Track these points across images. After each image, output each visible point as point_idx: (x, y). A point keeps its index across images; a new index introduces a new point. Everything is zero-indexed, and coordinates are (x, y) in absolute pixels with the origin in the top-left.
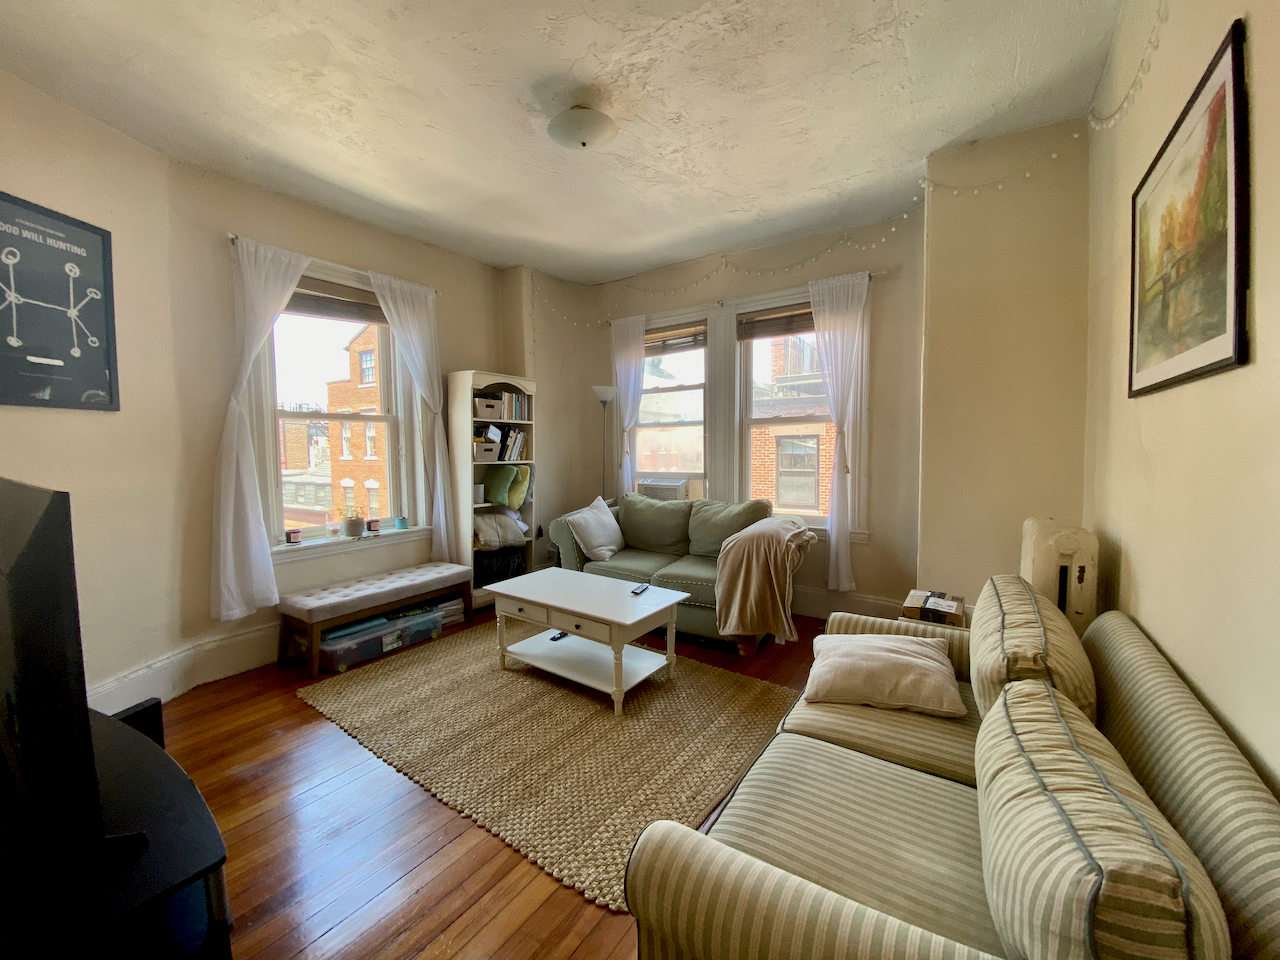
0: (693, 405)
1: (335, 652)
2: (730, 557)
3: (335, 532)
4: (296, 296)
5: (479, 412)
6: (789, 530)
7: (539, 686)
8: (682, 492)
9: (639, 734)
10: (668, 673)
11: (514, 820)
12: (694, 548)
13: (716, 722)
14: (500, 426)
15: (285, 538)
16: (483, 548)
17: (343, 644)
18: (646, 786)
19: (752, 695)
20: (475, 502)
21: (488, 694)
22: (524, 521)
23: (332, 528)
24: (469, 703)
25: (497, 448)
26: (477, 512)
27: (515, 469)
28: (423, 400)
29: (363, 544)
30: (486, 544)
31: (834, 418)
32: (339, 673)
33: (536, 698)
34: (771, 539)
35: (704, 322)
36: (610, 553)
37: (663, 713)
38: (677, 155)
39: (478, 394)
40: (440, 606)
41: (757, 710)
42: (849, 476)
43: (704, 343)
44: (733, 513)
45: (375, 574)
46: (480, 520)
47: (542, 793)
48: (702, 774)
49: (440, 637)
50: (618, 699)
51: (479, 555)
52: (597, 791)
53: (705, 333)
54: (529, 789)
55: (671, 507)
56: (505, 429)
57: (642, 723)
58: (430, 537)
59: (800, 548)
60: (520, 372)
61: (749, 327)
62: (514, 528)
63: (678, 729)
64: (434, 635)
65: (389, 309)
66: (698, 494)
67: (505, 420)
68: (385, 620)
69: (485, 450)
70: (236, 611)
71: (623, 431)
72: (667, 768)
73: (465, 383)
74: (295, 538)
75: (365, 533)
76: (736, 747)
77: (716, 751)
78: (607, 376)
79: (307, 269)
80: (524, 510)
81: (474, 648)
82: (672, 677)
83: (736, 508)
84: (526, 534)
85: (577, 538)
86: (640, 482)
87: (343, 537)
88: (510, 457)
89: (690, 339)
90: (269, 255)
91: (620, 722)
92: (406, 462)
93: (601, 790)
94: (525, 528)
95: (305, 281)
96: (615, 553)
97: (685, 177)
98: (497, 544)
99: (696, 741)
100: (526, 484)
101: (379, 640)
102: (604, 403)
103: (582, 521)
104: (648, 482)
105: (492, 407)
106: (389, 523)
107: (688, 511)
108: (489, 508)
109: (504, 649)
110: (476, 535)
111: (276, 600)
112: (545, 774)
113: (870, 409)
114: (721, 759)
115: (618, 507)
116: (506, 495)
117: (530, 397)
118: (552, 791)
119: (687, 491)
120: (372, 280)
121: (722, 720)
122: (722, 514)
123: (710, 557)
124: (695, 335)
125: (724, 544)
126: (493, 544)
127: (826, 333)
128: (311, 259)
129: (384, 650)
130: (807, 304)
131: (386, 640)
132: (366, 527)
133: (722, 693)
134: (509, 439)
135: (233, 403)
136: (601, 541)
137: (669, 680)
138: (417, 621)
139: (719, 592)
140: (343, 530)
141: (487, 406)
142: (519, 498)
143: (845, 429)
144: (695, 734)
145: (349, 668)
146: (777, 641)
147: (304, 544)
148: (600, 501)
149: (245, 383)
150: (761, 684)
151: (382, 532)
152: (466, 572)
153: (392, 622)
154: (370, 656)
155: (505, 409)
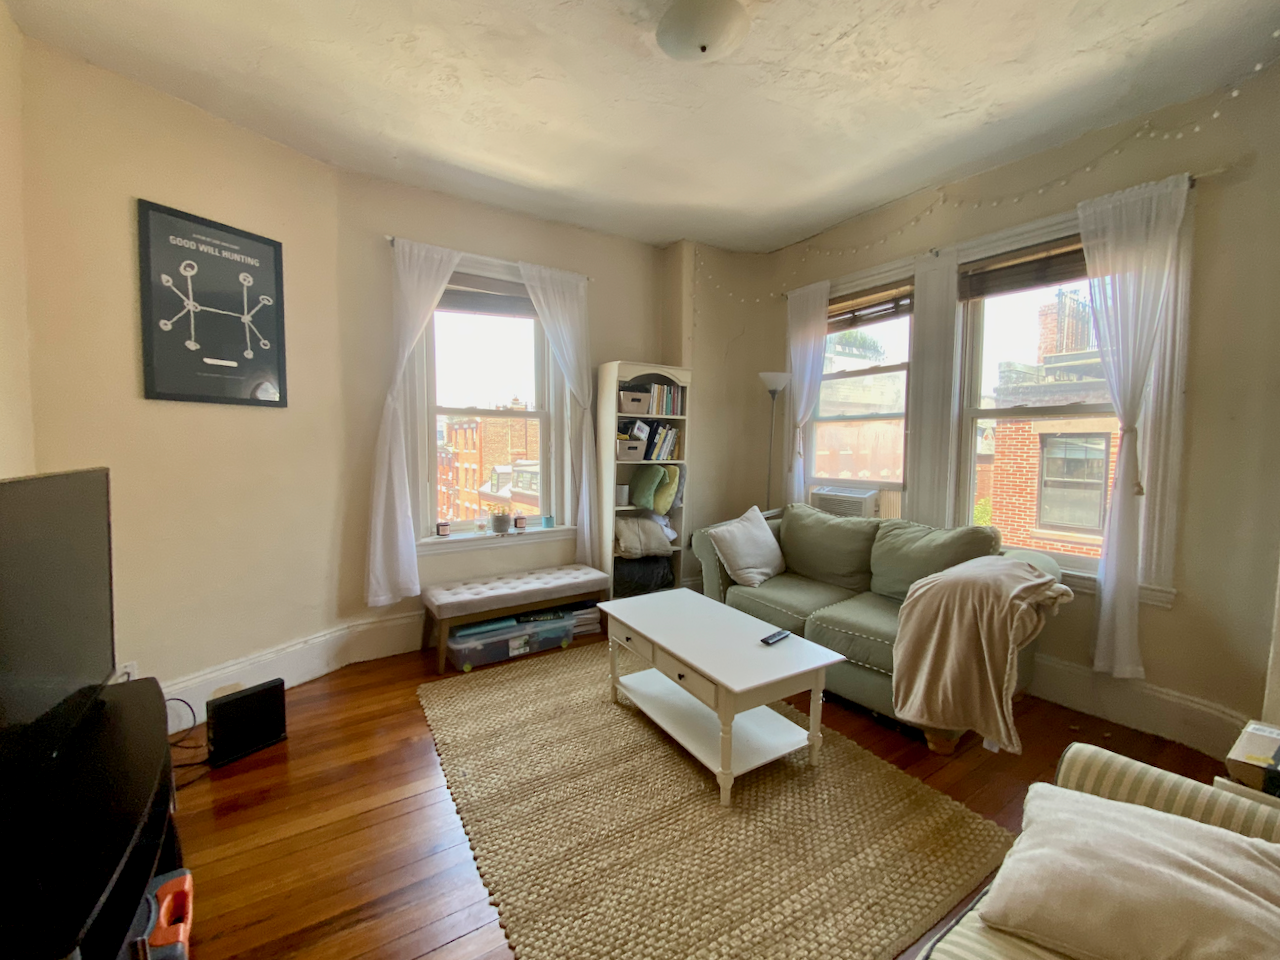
0: (892, 392)
1: (460, 651)
2: (919, 607)
3: (481, 527)
4: (447, 293)
5: (625, 407)
6: (1020, 579)
7: (642, 736)
8: (869, 507)
9: (742, 844)
10: (810, 756)
11: (540, 931)
12: (877, 583)
13: (861, 856)
14: (646, 421)
15: (435, 530)
16: (623, 555)
17: (471, 643)
18: (723, 939)
19: (931, 822)
20: (617, 503)
21: (584, 733)
22: (673, 528)
23: (479, 523)
24: (561, 740)
25: (642, 447)
26: (619, 514)
27: (662, 469)
28: (573, 395)
29: (506, 542)
30: (626, 551)
31: (1118, 408)
32: (462, 672)
33: (634, 751)
34: (987, 592)
35: (910, 280)
36: (762, 578)
37: (786, 817)
38: (845, 41)
39: (623, 387)
40: (575, 613)
41: (934, 852)
42: (1143, 500)
43: (909, 309)
44: (934, 544)
45: (518, 571)
46: (622, 523)
47: (589, 899)
48: (813, 946)
49: (570, 647)
50: (726, 784)
51: (619, 561)
52: (656, 921)
53: (910, 295)
54: (576, 887)
55: (849, 526)
56: (654, 425)
57: (751, 827)
58: (574, 536)
59: (1038, 607)
60: (673, 360)
61: (979, 281)
62: (660, 535)
63: (801, 852)
64: (564, 644)
65: (539, 302)
66: (893, 511)
67: (654, 415)
68: (514, 623)
69: (630, 448)
70: (381, 597)
71: (795, 427)
72: (765, 915)
73: (613, 374)
74: (444, 530)
75: (512, 530)
76: (882, 912)
77: (848, 910)
78: (779, 359)
79: (459, 265)
80: (673, 514)
81: (594, 669)
82: (815, 763)
83: (941, 536)
84: (673, 543)
85: (719, 555)
86: (815, 491)
87: (490, 532)
88: (659, 455)
89: (891, 306)
90: (423, 254)
91: (722, 817)
92: (556, 459)
93: (662, 922)
94: (671, 534)
95: (457, 278)
96: (769, 579)
97: (864, 75)
98: (639, 551)
99: (821, 880)
100: (674, 487)
101: (506, 642)
102: (773, 393)
103: (727, 535)
104: (825, 491)
105: (639, 400)
106: (534, 520)
107: (871, 535)
108: (634, 511)
109: (616, 680)
110: (617, 540)
111: (417, 591)
112: (605, 870)
113: (1189, 392)
114: (852, 928)
115: (780, 521)
116: (651, 498)
117: (683, 389)
118: (602, 900)
119: (877, 505)
120: (522, 272)
121: (871, 856)
122: (919, 544)
123: (893, 600)
124: (896, 300)
125: (913, 587)
126: (634, 551)
127: (1108, 279)
128: (462, 254)
129: (511, 654)
130: (1076, 238)
131: (513, 644)
132: (513, 523)
133: (885, 808)
134: (657, 436)
135: (389, 399)
136: (751, 561)
137: (810, 767)
138: (546, 627)
139: (898, 655)
140: (490, 525)
141: (633, 400)
142: (666, 502)
143: (1139, 425)
144: (822, 868)
145: (474, 669)
146: (985, 745)
147: (453, 537)
148: (755, 512)
149: (399, 377)
150: (950, 806)
151: (529, 529)
152: (604, 581)
153: (523, 625)
154: (496, 659)
155: (655, 403)
